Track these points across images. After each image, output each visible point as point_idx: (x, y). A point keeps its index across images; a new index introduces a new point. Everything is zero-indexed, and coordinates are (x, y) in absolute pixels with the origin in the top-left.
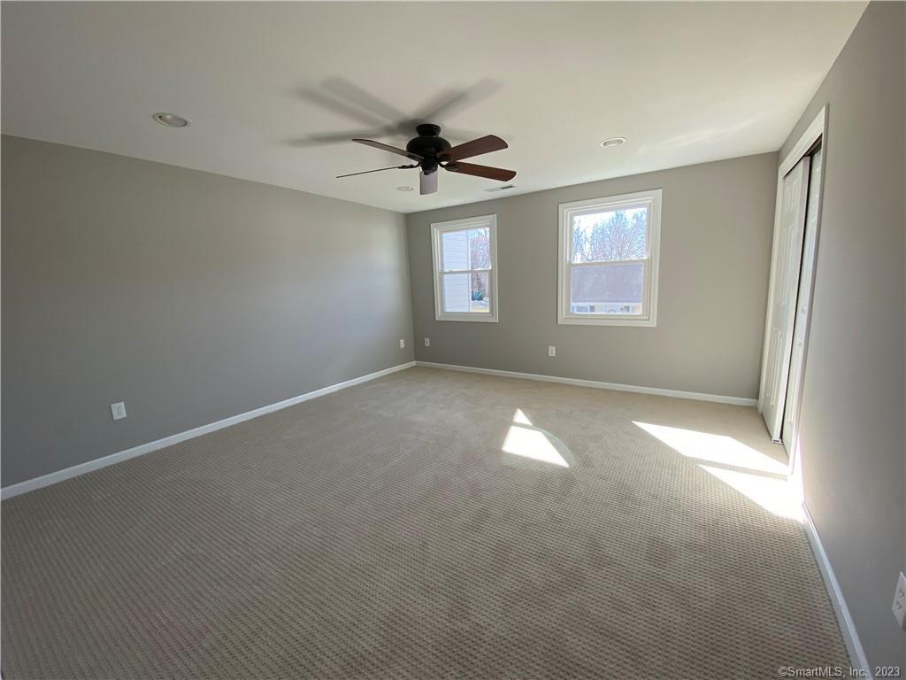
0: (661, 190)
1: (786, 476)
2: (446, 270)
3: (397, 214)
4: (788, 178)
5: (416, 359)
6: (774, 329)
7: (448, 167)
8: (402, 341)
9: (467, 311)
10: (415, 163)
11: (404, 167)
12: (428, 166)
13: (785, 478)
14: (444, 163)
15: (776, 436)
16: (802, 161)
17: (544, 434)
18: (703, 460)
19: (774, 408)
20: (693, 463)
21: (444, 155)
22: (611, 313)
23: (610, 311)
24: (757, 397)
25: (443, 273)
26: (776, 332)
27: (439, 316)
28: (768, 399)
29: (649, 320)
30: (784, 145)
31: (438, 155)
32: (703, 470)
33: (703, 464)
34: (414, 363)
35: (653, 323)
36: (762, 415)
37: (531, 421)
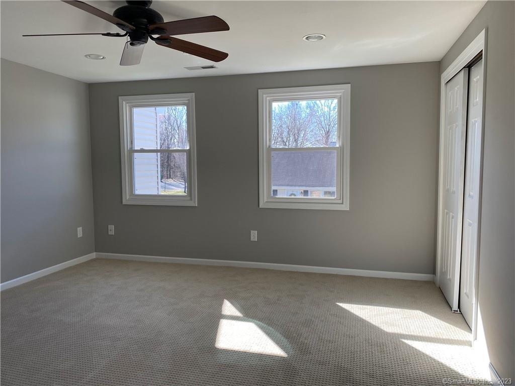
0: (350, 85)
1: (470, 342)
2: (136, 148)
3: (78, 83)
4: (449, 84)
5: (96, 252)
6: (446, 211)
7: (159, 41)
8: (80, 230)
9: (155, 193)
10: (123, 32)
11: (108, 34)
12: (137, 37)
13: (469, 344)
14: (155, 36)
15: (455, 307)
16: (463, 71)
17: (255, 323)
18: (403, 335)
19: (451, 281)
20: (396, 338)
21: (157, 28)
22: (293, 197)
23: (291, 195)
24: (434, 271)
25: (132, 151)
26: (447, 213)
27: (127, 199)
28: (444, 274)
29: (342, 203)
30: (444, 57)
31: (151, 27)
32: (406, 344)
33: (404, 339)
34: (93, 255)
35: (346, 207)
36: (440, 288)
37: (240, 311)
